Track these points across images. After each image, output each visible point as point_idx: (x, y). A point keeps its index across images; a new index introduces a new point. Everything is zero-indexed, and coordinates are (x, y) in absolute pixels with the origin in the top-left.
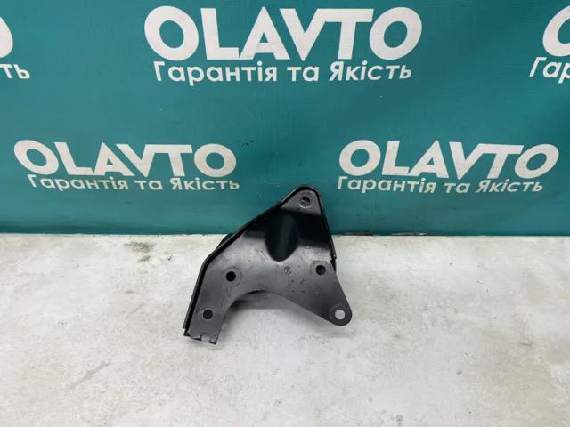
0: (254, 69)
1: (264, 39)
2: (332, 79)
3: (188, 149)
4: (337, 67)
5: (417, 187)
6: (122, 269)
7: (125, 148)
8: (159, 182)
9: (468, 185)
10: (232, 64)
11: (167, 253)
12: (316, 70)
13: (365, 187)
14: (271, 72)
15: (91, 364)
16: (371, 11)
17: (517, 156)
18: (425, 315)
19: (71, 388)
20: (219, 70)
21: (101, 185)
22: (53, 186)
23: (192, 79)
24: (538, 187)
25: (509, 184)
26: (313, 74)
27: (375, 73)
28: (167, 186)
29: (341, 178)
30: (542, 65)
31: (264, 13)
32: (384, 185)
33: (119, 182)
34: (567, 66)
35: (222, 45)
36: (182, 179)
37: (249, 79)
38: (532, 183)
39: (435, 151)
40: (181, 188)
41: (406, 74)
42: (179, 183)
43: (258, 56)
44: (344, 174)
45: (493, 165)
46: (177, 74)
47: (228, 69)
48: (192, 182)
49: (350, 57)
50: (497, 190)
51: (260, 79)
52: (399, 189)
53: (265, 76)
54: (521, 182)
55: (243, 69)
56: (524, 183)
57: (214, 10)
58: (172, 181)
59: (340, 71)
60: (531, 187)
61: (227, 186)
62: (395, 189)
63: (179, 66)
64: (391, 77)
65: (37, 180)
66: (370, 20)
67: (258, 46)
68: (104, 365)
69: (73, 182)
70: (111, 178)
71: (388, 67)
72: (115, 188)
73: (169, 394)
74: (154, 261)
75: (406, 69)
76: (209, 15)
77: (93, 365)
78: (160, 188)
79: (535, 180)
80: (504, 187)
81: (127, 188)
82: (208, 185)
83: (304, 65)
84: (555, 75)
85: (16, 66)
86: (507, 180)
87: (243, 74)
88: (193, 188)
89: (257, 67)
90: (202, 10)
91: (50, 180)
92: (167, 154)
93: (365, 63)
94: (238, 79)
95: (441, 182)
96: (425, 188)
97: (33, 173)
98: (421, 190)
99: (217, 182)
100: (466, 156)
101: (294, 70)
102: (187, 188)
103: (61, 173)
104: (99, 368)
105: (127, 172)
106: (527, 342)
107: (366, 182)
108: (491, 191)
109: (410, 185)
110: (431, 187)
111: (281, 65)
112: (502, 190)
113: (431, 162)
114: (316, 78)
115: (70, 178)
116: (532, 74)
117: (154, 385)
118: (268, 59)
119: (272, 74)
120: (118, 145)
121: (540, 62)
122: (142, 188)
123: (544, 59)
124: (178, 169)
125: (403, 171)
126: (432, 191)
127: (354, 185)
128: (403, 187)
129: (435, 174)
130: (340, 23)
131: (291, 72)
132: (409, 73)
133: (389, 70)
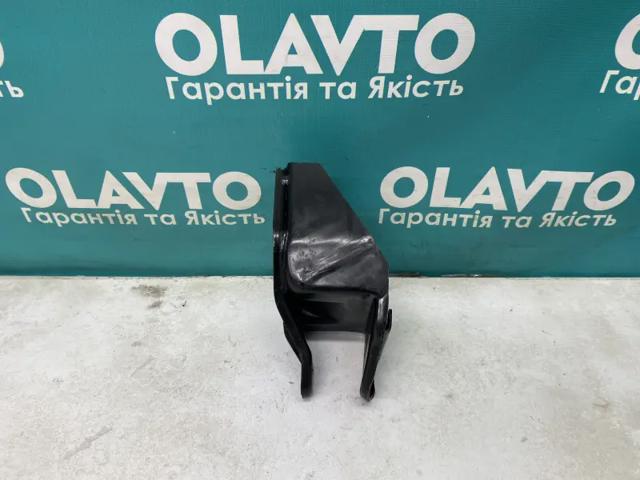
0: (281, 85)
1: (293, 51)
2: (371, 96)
3: (205, 177)
4: (377, 83)
5: (470, 221)
6: (129, 317)
7: (133, 177)
8: (172, 216)
9: (529, 219)
10: (256, 79)
11: (180, 298)
12: (353, 86)
13: (410, 221)
14: (301, 88)
15: (90, 430)
16: (416, 18)
17: (587, 185)
18: (482, 371)
19: (66, 458)
20: (241, 86)
21: (105, 219)
22: (50, 220)
23: (209, 96)
24: (610, 221)
25: (577, 217)
26: (349, 91)
27: (421, 89)
28: (182, 220)
29: (382, 211)
30: (613, 79)
31: (292, 20)
32: (433, 219)
33: (126, 216)
35: (245, 57)
36: (199, 212)
37: (276, 96)
38: (604, 216)
39: (491, 179)
40: (197, 223)
41: (456, 90)
42: (195, 217)
43: (286, 71)
44: (386, 206)
45: (559, 194)
46: (192, 91)
47: (251, 85)
48: (210, 216)
49: (392, 71)
50: (563, 225)
51: (289, 97)
52: (449, 223)
53: (294, 93)
54: (592, 215)
55: (269, 85)
56: (595, 216)
57: (235, 17)
58: (187, 214)
59: (381, 87)
60: (603, 220)
61: (250, 219)
62: (444, 224)
63: (194, 83)
64: (439, 94)
65: (31, 215)
66: (416, 29)
67: (286, 59)
68: (105, 431)
69: (73, 216)
70: (117, 211)
71: (436, 83)
72: (122, 222)
73: (181, 465)
74: (165, 308)
75: (457, 84)
76: (229, 23)
77: (92, 431)
78: (174, 222)
79: (607, 212)
80: (571, 220)
81: (135, 223)
82: (229, 219)
83: (339, 80)
84: (629, 91)
85: (8, 83)
86: (575, 213)
87: (269, 91)
88: (211, 223)
89: (285, 82)
90: (222, 17)
91: (47, 214)
92: (182, 184)
93: (409, 77)
94: (263, 97)
95: (498, 215)
96: (479, 223)
97: (27, 206)
98: (475, 225)
99: (240, 216)
100: (527, 184)
101: (328, 86)
102: (205, 223)
103: (60, 205)
104: (100, 434)
105: (135, 205)
106: (604, 403)
107: (411, 215)
108: (556, 225)
109: (463, 219)
110: (487, 221)
111: (313, 80)
112: (569, 224)
113: (487, 192)
114: (353, 95)
115: (69, 211)
116: (602, 90)
118: (297, 74)
119: (302, 90)
120: (125, 174)
121: (612, 76)
122: (153, 223)
123: (616, 72)
124: (194, 201)
125: (454, 202)
126: (488, 226)
127: (398, 218)
128: (454, 221)
129: (491, 206)
130: (380, 32)
131: (324, 88)
132: (461, 89)
133: (438, 86)
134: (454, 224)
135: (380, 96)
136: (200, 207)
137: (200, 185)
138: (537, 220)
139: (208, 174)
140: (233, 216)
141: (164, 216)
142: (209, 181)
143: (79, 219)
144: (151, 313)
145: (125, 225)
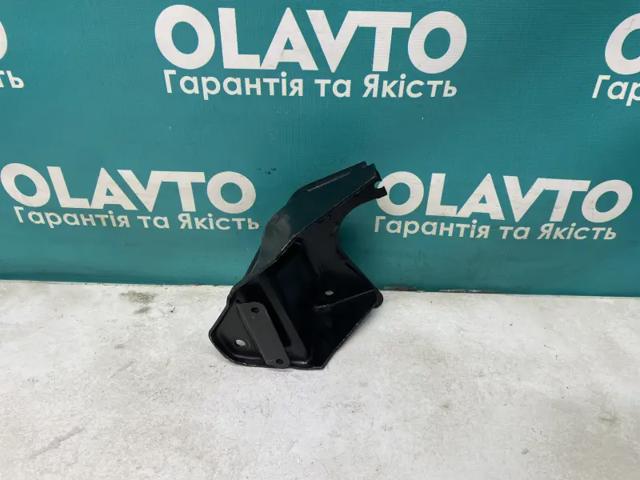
0: (277, 80)
1: (288, 46)
2: (366, 95)
3: (199, 177)
5: (467, 231)
6: (114, 321)
7: (128, 175)
8: (165, 219)
9: (527, 230)
10: (252, 74)
11: (169, 304)
12: (348, 83)
13: (406, 230)
15: (61, 429)
16: (408, 16)
17: (584, 194)
18: (480, 382)
19: (30, 458)
20: (238, 81)
21: (98, 220)
22: (42, 221)
23: (206, 91)
24: (610, 235)
25: (576, 228)
26: (343, 89)
27: (415, 89)
28: (175, 223)
29: (378, 218)
30: (605, 84)
31: (288, 14)
32: (429, 228)
33: (119, 218)
34: (635, 86)
35: (241, 51)
36: (192, 215)
37: (272, 93)
38: (604, 229)
39: (487, 186)
40: (190, 227)
41: (450, 92)
42: (189, 220)
43: (282, 66)
44: (381, 213)
45: (556, 204)
46: (189, 85)
47: (247, 80)
48: (204, 220)
49: (386, 69)
50: (562, 237)
51: (284, 93)
52: (446, 233)
53: (289, 89)
54: (591, 228)
55: (265, 80)
56: (594, 229)
57: (233, 10)
58: (180, 217)
59: (375, 86)
60: (603, 234)
61: (245, 224)
63: (192, 76)
64: (433, 95)
65: (24, 214)
66: (408, 26)
67: (282, 54)
68: (78, 430)
69: (66, 216)
70: (110, 212)
71: (429, 83)
72: (114, 225)
73: (155, 468)
74: (154, 313)
75: (451, 85)
76: (227, 16)
77: (64, 431)
78: (167, 226)
79: (606, 225)
80: (570, 233)
81: (128, 226)
82: (222, 224)
83: (334, 77)
84: (621, 96)
85: (9, 73)
86: (574, 225)
87: (265, 87)
88: (205, 228)
89: (281, 78)
90: (220, 10)
91: (39, 214)
92: (176, 183)
93: (403, 76)
94: (259, 93)
95: (495, 225)
96: (477, 233)
97: (20, 205)
98: (472, 235)
99: (234, 220)
100: (524, 193)
101: (323, 83)
102: (198, 227)
103: (53, 205)
104: (71, 435)
105: (129, 206)
106: (608, 417)
107: (407, 224)
108: (555, 237)
110: (484, 231)
111: (308, 77)
112: (568, 237)
113: (483, 200)
115: (62, 211)
116: (595, 96)
117: (136, 458)
118: (293, 69)
119: (298, 87)
120: (119, 171)
121: (603, 81)
122: (146, 226)
123: (607, 77)
124: (188, 203)
125: (450, 211)
126: (486, 237)
127: (394, 227)
128: (450, 230)
129: (488, 215)
130: (374, 29)
131: (319, 85)
132: (454, 90)
133: (431, 86)
134: (450, 234)
135: (375, 95)
136: (194, 210)
137: (193, 184)
138: (536, 232)
139: (202, 174)
140: (228, 220)
141: (156, 219)
142: (204, 181)
143: (71, 219)
144: (137, 318)
145: (118, 228)
